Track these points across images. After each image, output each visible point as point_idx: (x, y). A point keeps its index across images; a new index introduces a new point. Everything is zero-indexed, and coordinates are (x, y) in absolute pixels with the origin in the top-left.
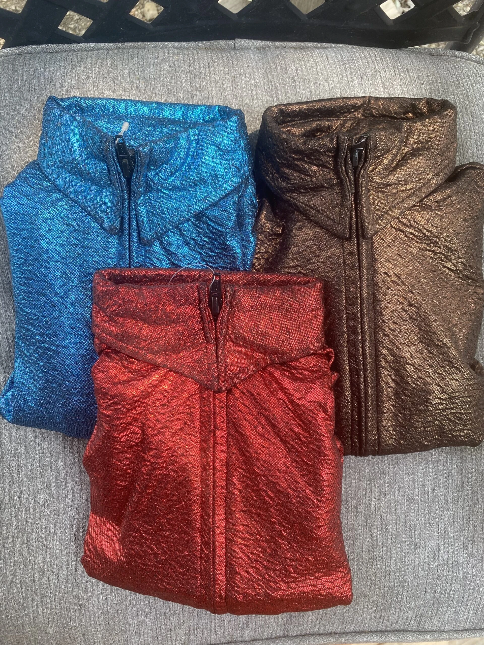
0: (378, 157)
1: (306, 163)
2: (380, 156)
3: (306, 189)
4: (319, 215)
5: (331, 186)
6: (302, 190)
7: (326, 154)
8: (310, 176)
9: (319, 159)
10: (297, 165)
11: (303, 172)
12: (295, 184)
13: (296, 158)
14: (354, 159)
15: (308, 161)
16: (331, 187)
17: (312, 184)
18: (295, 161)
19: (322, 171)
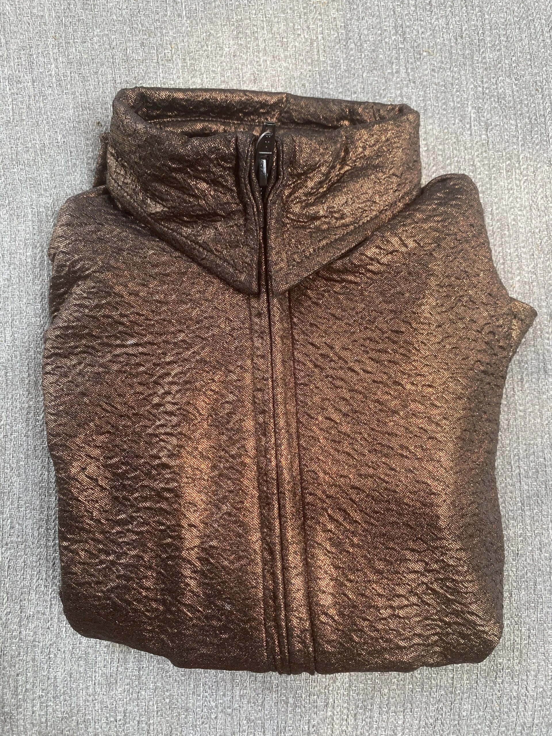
0: (299, 176)
1: (190, 177)
2: (302, 174)
3: (191, 217)
4: (212, 257)
5: (229, 214)
6: (185, 218)
7: (219, 165)
8: (195, 196)
9: (208, 171)
10: (175, 178)
11: (185, 189)
12: (174, 208)
13: (174, 168)
14: (261, 176)
15: (192, 173)
16: (229, 216)
17: (200, 210)
18: (172, 172)
19: (215, 190)
